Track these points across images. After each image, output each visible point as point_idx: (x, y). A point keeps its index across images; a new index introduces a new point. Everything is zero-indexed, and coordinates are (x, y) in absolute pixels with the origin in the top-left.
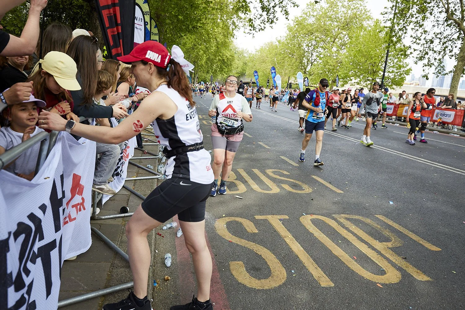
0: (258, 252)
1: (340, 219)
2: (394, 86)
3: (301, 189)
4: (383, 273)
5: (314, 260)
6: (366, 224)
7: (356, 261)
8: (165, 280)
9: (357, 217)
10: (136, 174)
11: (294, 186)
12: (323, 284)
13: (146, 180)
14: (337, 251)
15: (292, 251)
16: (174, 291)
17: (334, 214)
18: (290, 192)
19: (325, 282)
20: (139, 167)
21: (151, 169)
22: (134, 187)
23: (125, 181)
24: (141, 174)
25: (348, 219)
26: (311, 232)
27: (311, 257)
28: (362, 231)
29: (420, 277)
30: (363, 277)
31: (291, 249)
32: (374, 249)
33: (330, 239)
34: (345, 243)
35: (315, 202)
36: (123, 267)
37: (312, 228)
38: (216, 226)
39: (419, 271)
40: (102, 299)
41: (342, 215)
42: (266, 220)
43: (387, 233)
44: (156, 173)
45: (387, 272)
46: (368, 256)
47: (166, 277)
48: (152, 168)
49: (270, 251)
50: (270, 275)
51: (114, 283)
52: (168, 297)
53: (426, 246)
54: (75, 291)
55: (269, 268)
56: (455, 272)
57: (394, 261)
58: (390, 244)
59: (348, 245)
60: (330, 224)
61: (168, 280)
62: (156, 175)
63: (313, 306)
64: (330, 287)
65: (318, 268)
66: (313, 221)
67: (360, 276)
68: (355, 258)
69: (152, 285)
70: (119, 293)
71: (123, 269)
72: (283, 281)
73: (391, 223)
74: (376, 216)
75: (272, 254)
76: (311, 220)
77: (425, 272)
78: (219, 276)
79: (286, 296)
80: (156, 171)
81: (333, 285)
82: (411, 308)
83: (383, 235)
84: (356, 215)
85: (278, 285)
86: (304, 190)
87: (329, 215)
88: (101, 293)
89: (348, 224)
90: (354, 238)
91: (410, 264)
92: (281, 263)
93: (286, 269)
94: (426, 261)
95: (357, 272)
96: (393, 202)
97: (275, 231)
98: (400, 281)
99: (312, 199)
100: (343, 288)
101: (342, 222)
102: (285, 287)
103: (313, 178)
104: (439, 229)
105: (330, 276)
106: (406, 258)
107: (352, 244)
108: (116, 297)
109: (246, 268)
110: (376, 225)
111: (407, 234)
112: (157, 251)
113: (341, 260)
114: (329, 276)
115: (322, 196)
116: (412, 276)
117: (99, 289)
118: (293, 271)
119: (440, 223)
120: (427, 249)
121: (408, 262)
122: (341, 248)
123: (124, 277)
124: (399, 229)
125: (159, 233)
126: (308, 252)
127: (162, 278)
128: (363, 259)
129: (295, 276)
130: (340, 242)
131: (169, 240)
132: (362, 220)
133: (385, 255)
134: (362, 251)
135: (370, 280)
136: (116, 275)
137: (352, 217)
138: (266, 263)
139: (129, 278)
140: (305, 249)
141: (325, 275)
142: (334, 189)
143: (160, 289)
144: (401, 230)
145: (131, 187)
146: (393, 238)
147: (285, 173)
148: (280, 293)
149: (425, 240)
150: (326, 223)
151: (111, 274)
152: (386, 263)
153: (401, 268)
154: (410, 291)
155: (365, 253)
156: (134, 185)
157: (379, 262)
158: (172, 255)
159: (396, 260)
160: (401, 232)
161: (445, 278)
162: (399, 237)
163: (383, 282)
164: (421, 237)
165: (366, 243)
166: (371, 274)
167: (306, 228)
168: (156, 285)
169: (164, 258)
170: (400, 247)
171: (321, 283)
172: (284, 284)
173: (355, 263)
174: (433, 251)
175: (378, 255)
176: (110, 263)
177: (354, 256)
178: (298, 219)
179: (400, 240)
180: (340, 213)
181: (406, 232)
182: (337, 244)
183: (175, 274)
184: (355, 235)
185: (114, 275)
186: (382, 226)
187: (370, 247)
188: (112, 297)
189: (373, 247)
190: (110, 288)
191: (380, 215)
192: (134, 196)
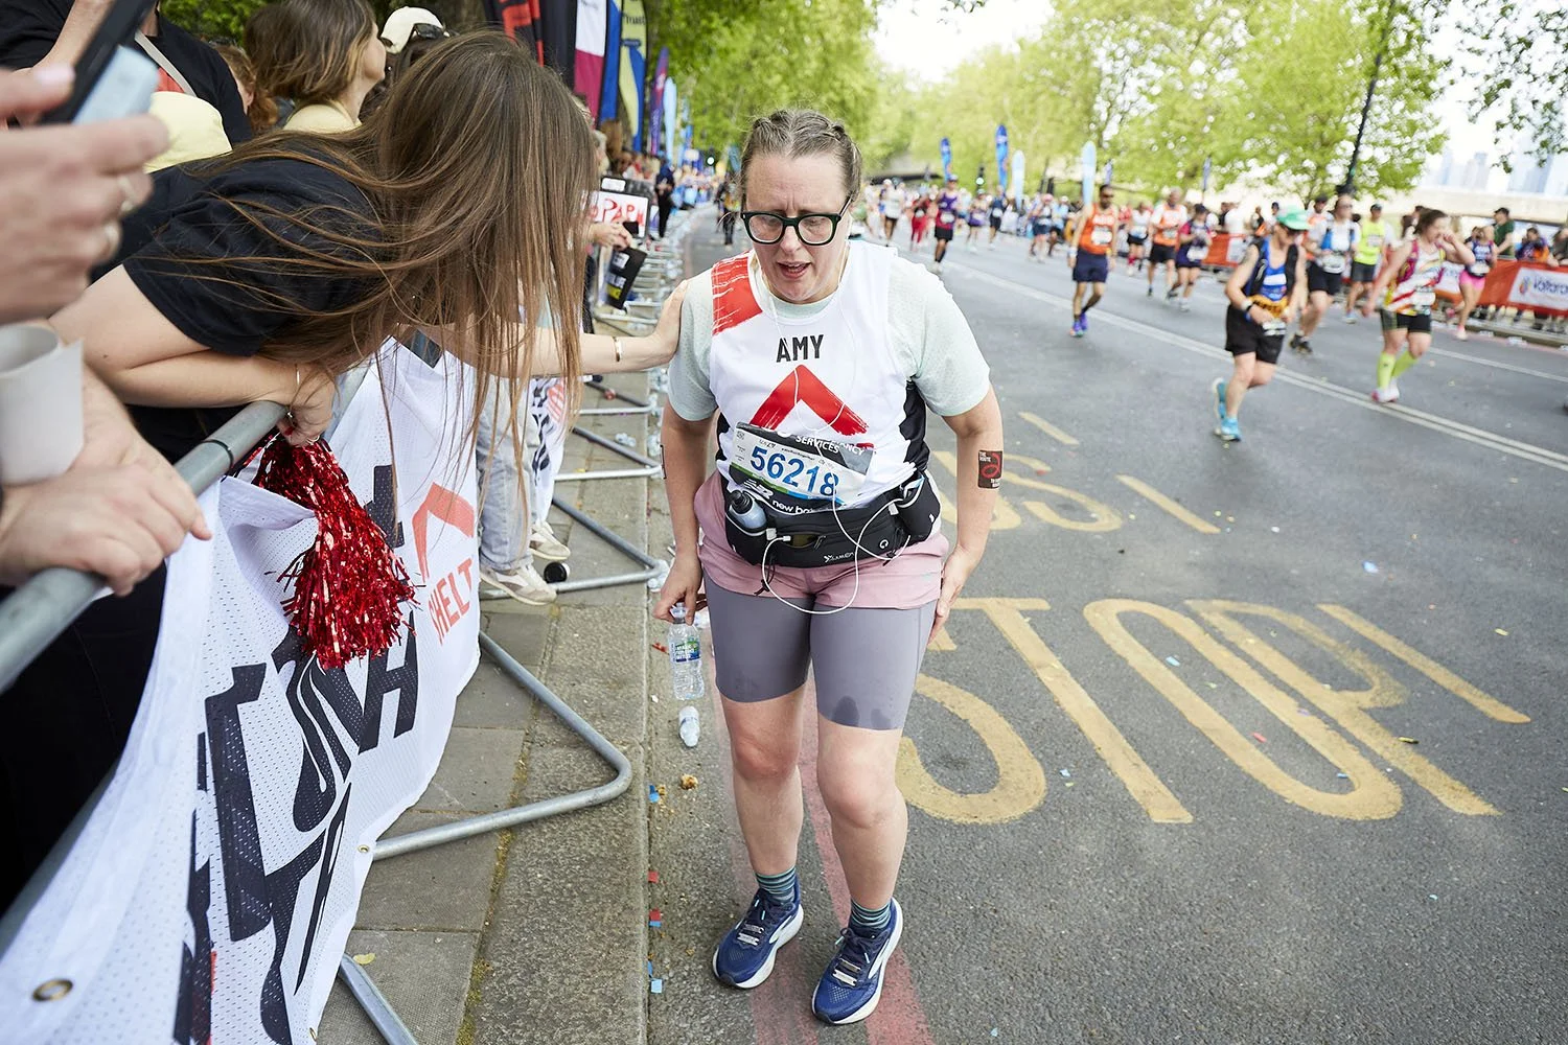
0: (956, 711)
1: (1209, 613)
3: (1085, 516)
4: (1344, 785)
5: (1131, 740)
6: (1291, 631)
7: (1260, 745)
8: (681, 786)
9: (1261, 610)
10: (584, 461)
11: (1066, 508)
12: (1159, 816)
13: (615, 481)
14: (1201, 714)
15: (1062, 710)
16: (710, 820)
17: (1190, 598)
18: (1052, 527)
19: (1164, 808)
20: (592, 440)
21: (627, 446)
22: (580, 502)
24: (598, 463)
25: (1233, 616)
26: (1119, 652)
27: (1121, 729)
28: (1277, 654)
29: (1462, 801)
30: (1281, 798)
31: (1058, 704)
32: (1316, 712)
33: (1180, 678)
34: (1228, 695)
35: (1128, 560)
36: (560, 744)
37: (1122, 641)
39: (1457, 784)
40: (504, 837)
41: (1215, 603)
42: (978, 614)
43: (1356, 662)
44: (643, 458)
45: (1356, 785)
46: (1296, 735)
47: (686, 776)
48: (632, 444)
49: (995, 707)
50: (995, 783)
51: (535, 790)
52: (694, 835)
53: (1482, 708)
54: (427, 812)
55: (991, 759)
57: (1379, 751)
58: (1365, 699)
59: (1234, 695)
60: (1179, 630)
61: (692, 785)
62: (642, 464)
63: (1127, 882)
64: (1180, 825)
65: (1144, 766)
66: (1126, 619)
67: (1272, 794)
68: (1259, 737)
69: (647, 799)
70: (552, 822)
71: (561, 751)
72: (1036, 801)
73: (1368, 630)
74: (1324, 608)
75: (1002, 719)
76: (1118, 615)
77: (1475, 789)
79: (1045, 848)
80: (642, 454)
81: (1188, 818)
82: (1431, 897)
83: (1344, 668)
84: (1258, 603)
85: (1020, 812)
86: (1095, 520)
87: (1174, 603)
89: (1232, 629)
90: (1255, 675)
91: (1430, 763)
92: (1030, 747)
93: (1042, 765)
94: (1481, 753)
95: (1263, 780)
96: (1376, 564)
97: (1009, 648)
98: (1399, 813)
99: (1122, 552)
100: (1220, 830)
101: (1217, 625)
102: (1041, 819)
103: (1122, 485)
105: (1180, 791)
106: (1416, 743)
107: (1247, 694)
108: (545, 834)
109: (923, 757)
110: (1322, 637)
111: (1421, 668)
112: (655, 699)
113: (1212, 743)
114: (1176, 790)
115: (1154, 541)
116: (1435, 799)
117: (496, 809)
118: (1065, 773)
119: (1527, 635)
120: (1483, 716)
121: (1424, 754)
122: (1214, 706)
123: (564, 774)
124: (1395, 652)
125: (658, 644)
126: (1110, 715)
127: (674, 778)
128: (1280, 741)
129: (1073, 789)
130: (1211, 686)
132: (1279, 619)
133: (1350, 730)
134: (1280, 717)
135: (1304, 809)
136: (541, 768)
137: (1248, 610)
138: (984, 745)
139: (580, 778)
140: (1101, 706)
141: (1163, 788)
142: (1189, 519)
143: (670, 813)
144: (1400, 655)
145: (571, 501)
146: (1376, 680)
147: (1037, 465)
148: (1026, 837)
149: (1477, 686)
150: (1165, 627)
151: (527, 765)
152: (1353, 755)
153: (1401, 773)
154: (1430, 846)
155: (1287, 723)
156: (581, 497)
157: (1332, 752)
158: (701, 711)
159: (1387, 748)
160: (1401, 662)
161: (1539, 810)
162: (1395, 675)
163: (1344, 815)
164: (1465, 680)
165: (1291, 692)
166: (1307, 788)
167: (1103, 641)
168: (658, 799)
169: (677, 720)
170: (1397, 706)
171: (1153, 813)
172: (1039, 810)
173: (1258, 753)
174: (1503, 723)
175: (1330, 732)
176: (522, 732)
177: (1254, 730)
178: (1079, 612)
179: (1398, 684)
180: (1207, 596)
181: (1417, 660)
182: (1204, 693)
183: (712, 770)
184: (1256, 666)
185: (536, 768)
186: (1341, 640)
187: (1305, 704)
188: (532, 833)
189: (1313, 706)
190: (527, 807)
191: (1333, 603)
192: (581, 528)
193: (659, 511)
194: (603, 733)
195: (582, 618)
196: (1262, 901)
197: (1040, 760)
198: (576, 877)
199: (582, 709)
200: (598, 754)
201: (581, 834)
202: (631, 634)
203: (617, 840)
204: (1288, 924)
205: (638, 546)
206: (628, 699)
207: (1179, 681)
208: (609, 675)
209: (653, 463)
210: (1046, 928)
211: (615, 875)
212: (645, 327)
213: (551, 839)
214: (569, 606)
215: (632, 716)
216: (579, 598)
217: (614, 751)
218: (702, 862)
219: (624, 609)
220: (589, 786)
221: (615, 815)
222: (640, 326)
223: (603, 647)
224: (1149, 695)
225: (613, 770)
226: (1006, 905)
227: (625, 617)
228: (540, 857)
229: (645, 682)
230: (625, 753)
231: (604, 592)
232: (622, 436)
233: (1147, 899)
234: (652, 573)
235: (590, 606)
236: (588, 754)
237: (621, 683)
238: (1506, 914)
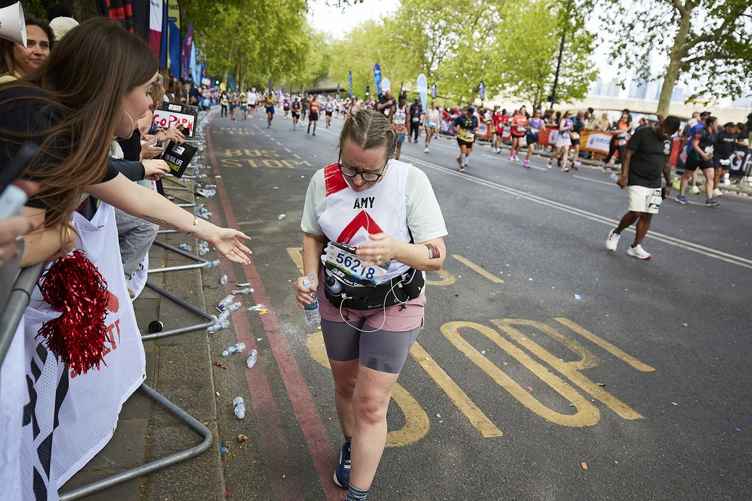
1: (502, 326)
2: (573, 99)
3: (438, 278)
4: (573, 410)
5: (469, 395)
6: (542, 332)
7: (532, 394)
8: (238, 441)
9: (527, 322)
10: (163, 261)
12: (486, 434)
13: (182, 272)
14: (503, 379)
15: (434, 382)
16: (256, 458)
17: (493, 319)
19: (489, 430)
20: (166, 248)
21: (187, 251)
22: (164, 285)
23: (148, 273)
24: (172, 261)
25: (514, 326)
26: (460, 350)
27: (464, 390)
28: (536, 345)
29: (627, 413)
30: (544, 419)
31: (432, 379)
32: (557, 373)
33: (491, 361)
34: (512, 366)
35: (460, 300)
36: (169, 425)
37: (461, 343)
38: (309, 347)
39: (624, 405)
40: (144, 480)
41: (505, 320)
43: (574, 346)
44: (197, 257)
45: (579, 410)
46: (549, 386)
47: (240, 436)
48: (190, 250)
49: (400, 384)
50: (404, 424)
51: (158, 452)
52: (248, 468)
53: (633, 365)
54: (97, 470)
55: (401, 412)
56: (676, 404)
57: (588, 391)
58: (579, 365)
59: (518, 368)
60: (489, 336)
61: (244, 440)
62: (197, 261)
63: (474, 470)
64: (497, 438)
65: (477, 408)
66: (461, 331)
67: (539, 417)
68: (531, 389)
70: (170, 469)
71: (171, 428)
72: (425, 432)
73: (579, 330)
74: (557, 319)
75: (404, 389)
76: (458, 330)
77: (633, 407)
78: (324, 429)
79: (432, 456)
80: (196, 255)
81: (500, 434)
82: (616, 462)
83: (569, 350)
84: (525, 318)
85: (418, 438)
86: (442, 279)
87: (485, 322)
88: (142, 470)
89: (514, 334)
90: (526, 357)
91: (612, 395)
92: (420, 403)
93: (427, 413)
94: (634, 388)
95: (535, 411)
96: (579, 294)
98: (599, 422)
99: (457, 296)
100: (516, 438)
101: (506, 332)
102: (428, 440)
103: (454, 259)
104: (650, 337)
105: (495, 420)
106: (604, 385)
107: (524, 366)
108: (167, 476)
110: (557, 334)
111: (604, 347)
112: (218, 394)
113: (509, 393)
114: (493, 420)
115: (472, 289)
116: (615, 413)
117: (137, 465)
118: (438, 415)
119: (651, 327)
120: (634, 369)
121: (609, 391)
122: (508, 374)
123: (174, 441)
124: (592, 340)
125: (216, 363)
126: (458, 383)
127: (233, 437)
128: (541, 389)
129: (443, 424)
130: (506, 364)
131: (234, 373)
132: (536, 326)
133: (574, 381)
134: (540, 377)
135: (555, 424)
136: (159, 439)
137: (521, 323)
138: (396, 404)
139: (183, 442)
140: (453, 379)
141: (487, 419)
142: (489, 276)
143: (233, 457)
144: (594, 341)
145: (159, 285)
146: (584, 355)
148: (422, 451)
149: (630, 355)
150: (482, 335)
151: (152, 438)
152: (576, 394)
153: (599, 401)
154: (614, 437)
155: (544, 380)
156: (164, 282)
157: (566, 393)
158: (244, 399)
159: (591, 389)
160: (595, 345)
161: (662, 414)
162: (592, 352)
163: (574, 425)
164: (625, 352)
165: (545, 364)
166: (556, 413)
167: (452, 344)
168: (225, 450)
169: (232, 404)
170: (595, 367)
171: (483, 432)
172: (427, 436)
173: (531, 397)
174: (643, 372)
175: (565, 383)
176: (146, 419)
177: (528, 385)
178: (438, 329)
179: (594, 356)
180: (501, 317)
181: (602, 343)
182: (502, 368)
183: (254, 431)
184: (527, 352)
185: (157, 439)
186: (567, 336)
187: (552, 370)
188: (160, 477)
189: (556, 370)
190: (155, 462)
191: (561, 317)
192: (166, 300)
193: (208, 287)
194: (192, 416)
195: (173, 351)
196: (539, 473)
197: (425, 410)
198: (187, 498)
199: (179, 403)
200: (192, 428)
201: (187, 474)
202: (203, 359)
203: (208, 475)
204: (552, 483)
205: (200, 308)
206: (205, 395)
207: (490, 362)
208: (193, 383)
209: (204, 260)
210: (436, 498)
211: (209, 495)
212: (189, 180)
213: (170, 479)
214: (165, 345)
215: (208, 405)
216: (170, 340)
217: (201, 426)
218: (254, 482)
219: (196, 344)
220: (189, 447)
221: (205, 461)
222: (186, 180)
223: (187, 367)
224: (476, 371)
225: (202, 437)
226: (415, 488)
227: (197, 349)
228: (166, 489)
229: (213, 385)
230: (206, 426)
231: (184, 336)
232: (185, 245)
233: (484, 477)
234: (210, 324)
235: (176, 345)
236: (186, 428)
237: (200, 387)
238: (650, 468)
